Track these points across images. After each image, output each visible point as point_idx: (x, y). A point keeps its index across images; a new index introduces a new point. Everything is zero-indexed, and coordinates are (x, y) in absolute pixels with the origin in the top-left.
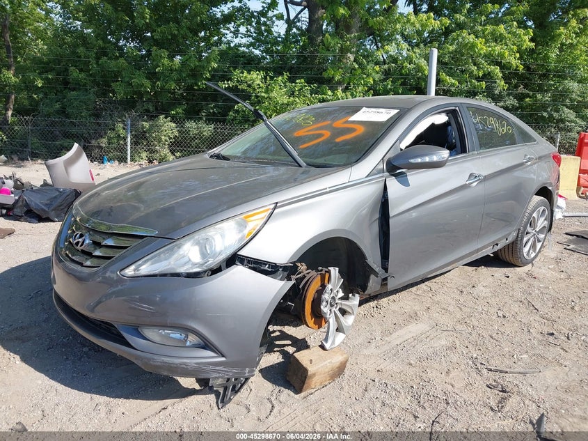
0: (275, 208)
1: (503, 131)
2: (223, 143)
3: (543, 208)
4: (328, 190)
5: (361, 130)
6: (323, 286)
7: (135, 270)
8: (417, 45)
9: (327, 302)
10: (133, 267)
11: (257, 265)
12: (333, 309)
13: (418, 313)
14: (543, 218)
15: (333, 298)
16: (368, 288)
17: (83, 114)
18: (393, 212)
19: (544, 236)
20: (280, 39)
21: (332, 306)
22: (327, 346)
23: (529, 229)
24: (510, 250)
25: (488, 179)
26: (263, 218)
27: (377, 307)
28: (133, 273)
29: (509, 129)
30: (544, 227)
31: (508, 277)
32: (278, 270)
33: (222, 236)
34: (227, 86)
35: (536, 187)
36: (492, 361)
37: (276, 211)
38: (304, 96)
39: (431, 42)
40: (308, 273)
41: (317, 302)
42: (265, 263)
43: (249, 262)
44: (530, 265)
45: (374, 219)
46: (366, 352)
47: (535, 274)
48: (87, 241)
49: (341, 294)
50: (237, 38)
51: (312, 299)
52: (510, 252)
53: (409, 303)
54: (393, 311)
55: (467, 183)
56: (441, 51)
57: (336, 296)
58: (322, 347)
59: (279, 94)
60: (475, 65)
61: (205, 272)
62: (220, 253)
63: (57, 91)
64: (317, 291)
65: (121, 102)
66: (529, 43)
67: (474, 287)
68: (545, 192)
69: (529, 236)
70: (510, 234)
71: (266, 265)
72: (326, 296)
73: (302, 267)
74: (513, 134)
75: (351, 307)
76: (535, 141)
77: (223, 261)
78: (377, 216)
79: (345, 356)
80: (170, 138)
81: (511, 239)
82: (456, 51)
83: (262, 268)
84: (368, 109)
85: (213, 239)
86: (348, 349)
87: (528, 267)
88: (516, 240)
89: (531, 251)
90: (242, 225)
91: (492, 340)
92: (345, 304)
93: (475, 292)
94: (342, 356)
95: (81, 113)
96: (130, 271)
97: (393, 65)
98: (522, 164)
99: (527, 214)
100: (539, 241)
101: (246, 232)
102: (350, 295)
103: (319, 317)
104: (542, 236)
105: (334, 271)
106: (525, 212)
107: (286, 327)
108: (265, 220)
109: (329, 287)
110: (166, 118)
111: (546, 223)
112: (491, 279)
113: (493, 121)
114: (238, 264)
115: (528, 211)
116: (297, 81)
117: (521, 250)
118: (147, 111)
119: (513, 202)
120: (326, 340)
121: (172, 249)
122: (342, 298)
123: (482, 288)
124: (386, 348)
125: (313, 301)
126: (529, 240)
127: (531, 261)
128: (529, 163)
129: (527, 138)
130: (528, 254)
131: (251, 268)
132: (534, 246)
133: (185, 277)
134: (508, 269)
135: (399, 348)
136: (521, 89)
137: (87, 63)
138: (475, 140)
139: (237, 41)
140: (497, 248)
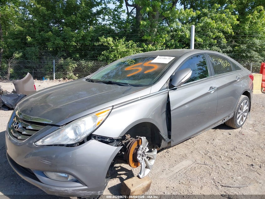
0: (112, 109)
1: (226, 65)
2: (93, 72)
3: (246, 101)
4: (139, 98)
5: (156, 68)
6: (139, 146)
7: (42, 142)
8: (186, 23)
9: (140, 154)
10: (41, 141)
11: (103, 139)
12: (144, 158)
13: (187, 155)
14: (246, 106)
15: (144, 152)
16: (161, 146)
17: (33, 58)
18: (172, 108)
19: (247, 114)
20: (124, 22)
21: (143, 156)
22: (141, 176)
23: (240, 111)
24: (231, 121)
25: (219, 89)
26: (106, 115)
27: (167, 152)
28: (41, 143)
29: (228, 64)
30: (247, 110)
31: (230, 134)
32: (114, 141)
33: (85, 124)
34: (98, 44)
35: (242, 91)
36: (223, 181)
37: (113, 110)
38: (134, 48)
39: (192, 22)
40: (131, 140)
41: (135, 155)
42: (106, 138)
43: (98, 138)
44: (241, 128)
45: (163, 111)
46: (161, 177)
47: (243, 133)
48: (20, 126)
49: (148, 150)
50: (104, 21)
51: (133, 153)
52: (231, 122)
53: (183, 149)
54: (175, 154)
55: (209, 91)
56: (196, 26)
57: (145, 151)
58: (138, 177)
59: (122, 47)
60: (212, 32)
61: (76, 143)
62: (83, 134)
63: (22, 47)
64: (135, 149)
65: (51, 52)
66: (237, 22)
67: (214, 140)
68: (247, 93)
69: (240, 114)
70: (230, 114)
71: (107, 139)
72: (140, 152)
73: (128, 136)
74: (231, 66)
75: (153, 156)
76: (241, 69)
77: (85, 138)
78: (165, 110)
79: (150, 181)
80: (73, 68)
81: (231, 117)
82: (203, 26)
83: (105, 140)
84: (160, 57)
85: (80, 126)
86: (152, 175)
87: (240, 129)
88: (234, 117)
89: (241, 121)
90: (95, 119)
91: (223, 169)
92: (150, 154)
93: (215, 142)
94: (148, 181)
95: (32, 57)
96: (39, 143)
97: (175, 33)
98: (235, 81)
99: (238, 104)
100: (244, 116)
101: (97, 122)
102: (153, 149)
103: (136, 162)
104: (246, 114)
105: (144, 139)
106: (238, 103)
107: (122, 164)
108: (107, 115)
109: (141, 147)
110: (71, 59)
111: (247, 108)
112: (222, 136)
113: (221, 61)
114: (93, 139)
115: (239, 103)
116: (130, 41)
117: (236, 121)
118: (63, 56)
119: (232, 97)
120: (140, 173)
121: (59, 132)
122: (148, 152)
123: (218, 141)
124: (171, 174)
125: (133, 155)
126: (240, 116)
127: (241, 126)
128: (239, 80)
129: (237, 68)
130: (239, 123)
131: (99, 141)
132: (242, 119)
133: (66, 146)
134: (230, 130)
135: (178, 174)
136: (234, 43)
137: (34, 35)
138: (212, 70)
139: (104, 23)
140: (224, 121)
